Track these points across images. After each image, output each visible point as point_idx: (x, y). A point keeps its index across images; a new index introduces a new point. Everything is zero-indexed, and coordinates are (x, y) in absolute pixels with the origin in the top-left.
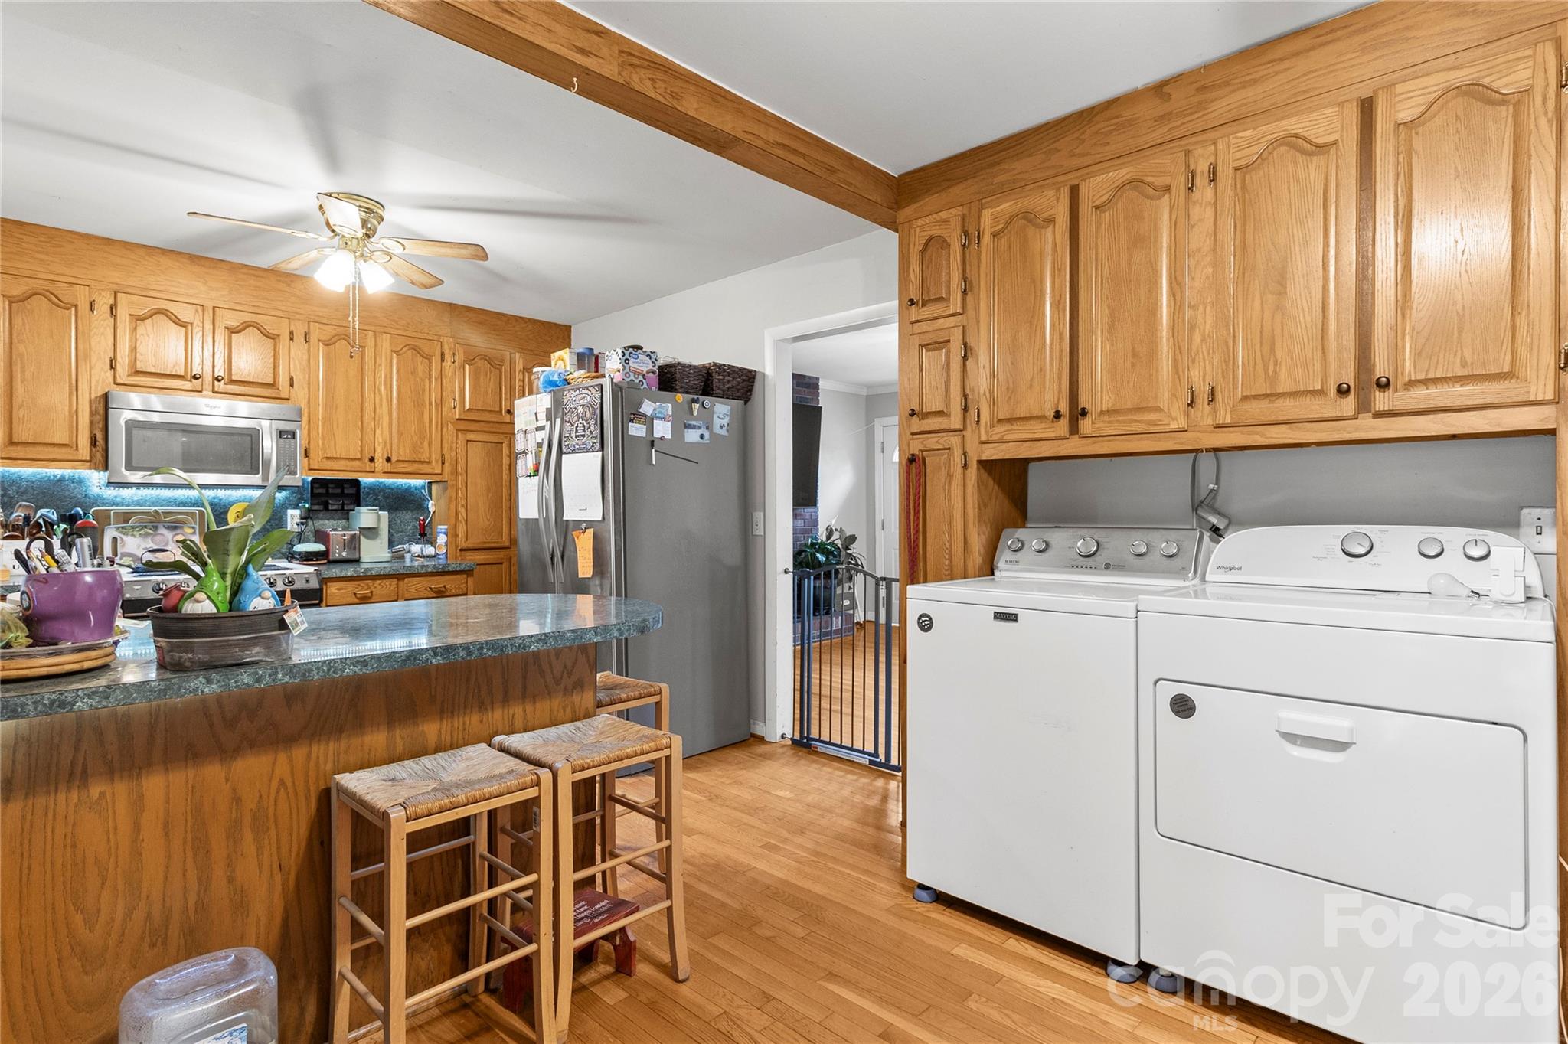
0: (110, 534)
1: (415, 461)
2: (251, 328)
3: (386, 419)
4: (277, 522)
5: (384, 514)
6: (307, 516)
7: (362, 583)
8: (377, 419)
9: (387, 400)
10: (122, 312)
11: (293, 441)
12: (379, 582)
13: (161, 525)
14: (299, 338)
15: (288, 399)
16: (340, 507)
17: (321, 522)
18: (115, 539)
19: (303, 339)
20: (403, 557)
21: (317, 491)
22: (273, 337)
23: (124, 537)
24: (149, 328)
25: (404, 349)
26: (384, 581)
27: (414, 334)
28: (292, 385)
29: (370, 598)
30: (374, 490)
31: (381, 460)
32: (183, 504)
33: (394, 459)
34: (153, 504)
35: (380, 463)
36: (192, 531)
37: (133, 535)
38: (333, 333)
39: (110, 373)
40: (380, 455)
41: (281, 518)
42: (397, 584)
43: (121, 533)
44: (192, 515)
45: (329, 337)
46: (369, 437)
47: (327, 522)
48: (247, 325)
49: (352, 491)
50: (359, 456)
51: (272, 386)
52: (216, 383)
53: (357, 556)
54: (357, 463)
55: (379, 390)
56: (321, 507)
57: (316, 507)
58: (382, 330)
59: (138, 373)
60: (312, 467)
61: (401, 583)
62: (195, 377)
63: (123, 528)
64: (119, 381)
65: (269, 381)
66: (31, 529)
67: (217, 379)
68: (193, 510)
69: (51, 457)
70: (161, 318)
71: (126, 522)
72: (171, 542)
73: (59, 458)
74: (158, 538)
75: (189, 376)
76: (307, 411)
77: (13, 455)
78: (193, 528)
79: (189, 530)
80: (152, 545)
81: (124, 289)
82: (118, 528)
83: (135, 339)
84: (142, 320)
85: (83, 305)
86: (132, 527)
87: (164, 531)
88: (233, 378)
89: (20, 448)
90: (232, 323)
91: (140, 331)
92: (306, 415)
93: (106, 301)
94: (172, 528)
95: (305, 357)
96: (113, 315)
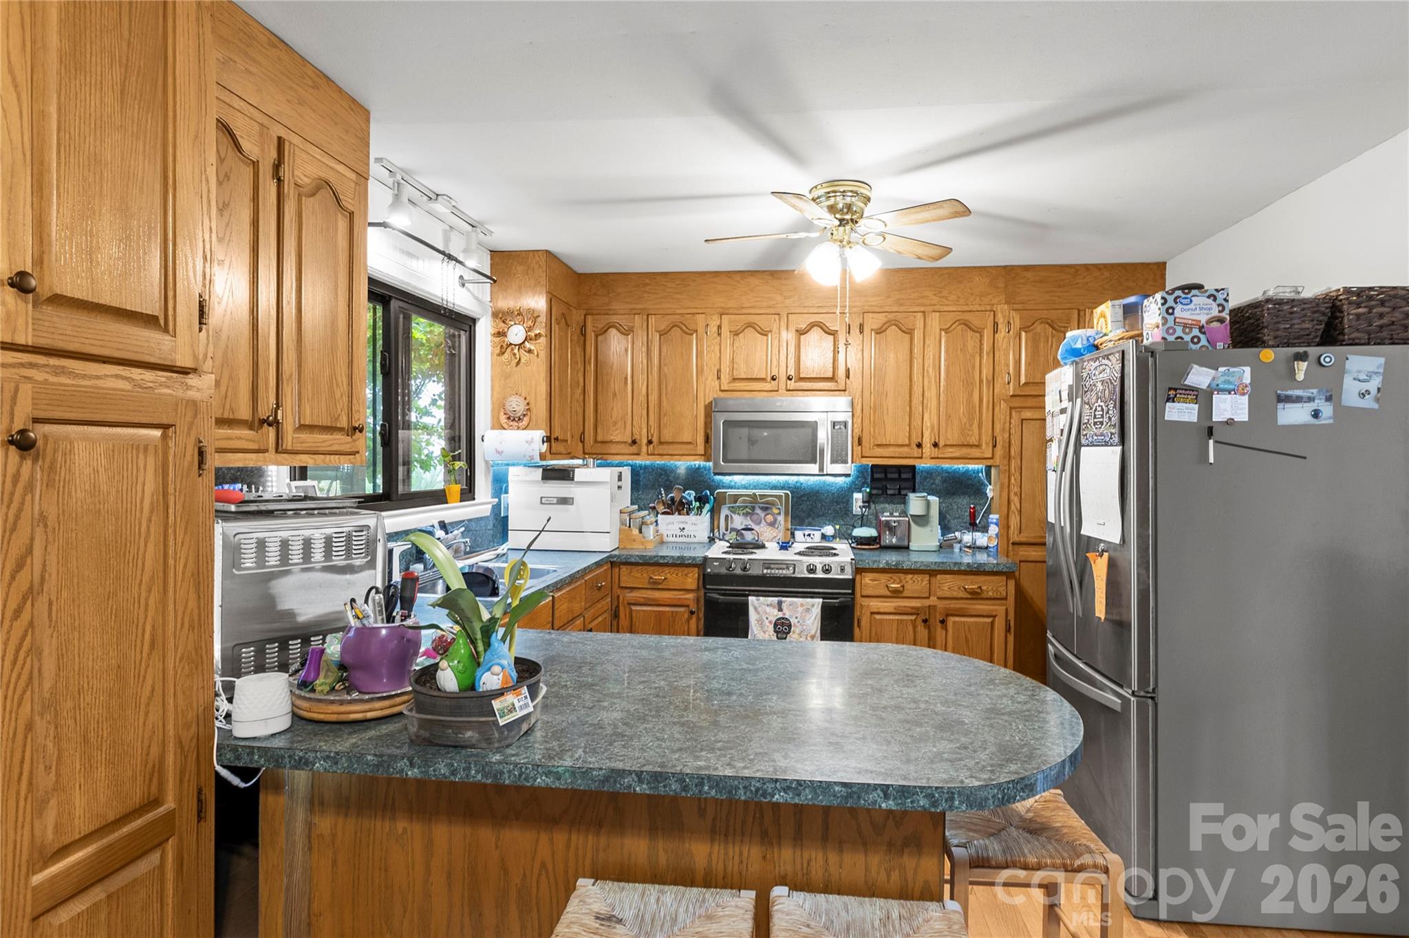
0: (725, 511)
1: (963, 445)
2: (815, 328)
3: (934, 402)
4: (844, 505)
5: (934, 500)
6: (869, 500)
7: (895, 576)
8: (925, 402)
9: (936, 382)
10: (725, 330)
11: (844, 430)
12: (910, 576)
13: (757, 506)
14: (855, 330)
15: (845, 391)
16: (897, 492)
17: (882, 506)
18: (727, 517)
19: (858, 331)
20: (951, 547)
21: (876, 476)
22: (833, 333)
23: (733, 515)
24: (742, 341)
25: (954, 326)
26: (916, 576)
27: (965, 308)
28: (848, 377)
29: (901, 592)
30: (931, 474)
31: (928, 445)
32: (775, 487)
33: (941, 444)
34: (755, 488)
35: (927, 449)
36: (778, 511)
37: (739, 514)
38: (885, 320)
39: (717, 382)
40: (928, 440)
41: (848, 501)
42: (929, 580)
43: (731, 511)
44: (779, 497)
45: (879, 326)
46: (917, 422)
47: (887, 505)
48: (813, 325)
49: (909, 476)
50: (907, 442)
51: (832, 379)
52: (789, 382)
53: (906, 543)
54: (906, 449)
55: (928, 372)
56: (880, 492)
57: (874, 492)
58: (931, 308)
59: (735, 379)
60: (864, 455)
61: (933, 579)
62: (773, 379)
63: (732, 507)
64: (723, 388)
65: (830, 375)
66: (678, 507)
67: (789, 378)
68: (781, 493)
69: (681, 453)
70: (750, 331)
71: (735, 502)
72: (763, 521)
73: (686, 453)
74: (755, 517)
75: (769, 379)
76: (860, 400)
77: (661, 452)
78: (779, 509)
79: (776, 511)
80: (750, 523)
81: (726, 311)
82: (729, 507)
83: (734, 352)
84: (738, 335)
85: (701, 330)
86: (738, 507)
87: (758, 511)
88: (801, 376)
89: (665, 446)
90: (801, 326)
91: (737, 344)
92: (860, 404)
93: (715, 323)
94: (765, 509)
95: (860, 347)
96: (719, 334)
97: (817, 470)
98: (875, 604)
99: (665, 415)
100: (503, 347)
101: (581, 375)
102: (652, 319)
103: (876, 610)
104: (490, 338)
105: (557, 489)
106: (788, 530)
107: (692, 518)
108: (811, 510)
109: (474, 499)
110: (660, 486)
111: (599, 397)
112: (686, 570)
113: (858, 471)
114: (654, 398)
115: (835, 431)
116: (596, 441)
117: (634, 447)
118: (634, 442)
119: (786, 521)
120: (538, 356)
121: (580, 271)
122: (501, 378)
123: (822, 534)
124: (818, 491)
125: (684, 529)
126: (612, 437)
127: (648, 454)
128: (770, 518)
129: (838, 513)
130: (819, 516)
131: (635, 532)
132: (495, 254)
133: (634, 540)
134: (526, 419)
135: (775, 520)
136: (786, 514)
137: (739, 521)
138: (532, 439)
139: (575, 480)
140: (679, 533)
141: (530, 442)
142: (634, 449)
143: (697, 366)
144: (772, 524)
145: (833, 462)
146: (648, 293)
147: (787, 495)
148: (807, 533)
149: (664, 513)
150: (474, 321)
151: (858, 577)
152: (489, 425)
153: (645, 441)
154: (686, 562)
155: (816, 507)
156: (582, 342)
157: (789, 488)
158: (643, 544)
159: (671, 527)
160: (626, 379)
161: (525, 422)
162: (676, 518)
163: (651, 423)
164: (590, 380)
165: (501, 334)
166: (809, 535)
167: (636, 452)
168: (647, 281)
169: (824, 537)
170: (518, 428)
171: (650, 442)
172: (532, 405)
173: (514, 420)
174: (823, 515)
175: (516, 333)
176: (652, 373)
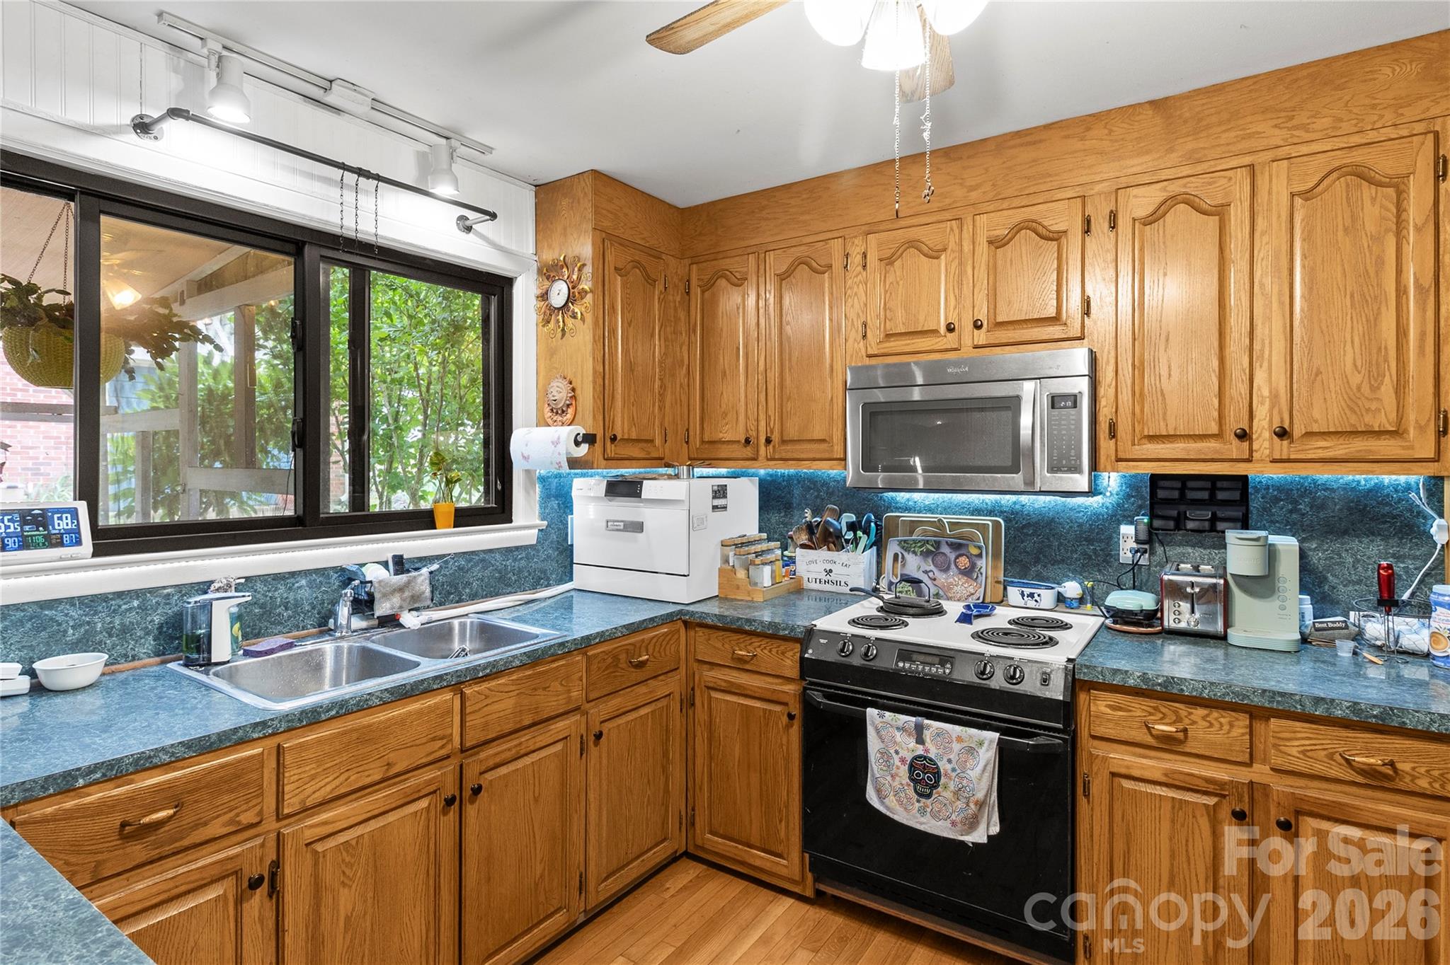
0: (893, 548)
1: (1354, 433)
2: (1023, 232)
3: (1279, 346)
4: (1103, 545)
6: (1149, 540)
7: (1165, 707)
8: (1257, 347)
9: (1281, 303)
10: (872, 258)
11: (1073, 411)
12: (1201, 712)
13: (944, 540)
14: (1100, 225)
15: (1081, 338)
16: (1204, 525)
17: (1175, 552)
18: (896, 556)
19: (1106, 225)
21: (1161, 494)
22: (1056, 237)
23: (906, 554)
24: (898, 272)
25: (1326, 181)
26: (1215, 714)
27: (1357, 139)
28: (1087, 311)
29: (1181, 742)
31: (1266, 434)
32: (977, 511)
33: (1298, 431)
34: (944, 512)
35: (1263, 441)
36: (977, 552)
37: (914, 552)
38: (1165, 195)
39: (862, 344)
40: (1265, 424)
41: (1110, 538)
42: (1250, 726)
43: (903, 548)
44: (983, 528)
45: (1151, 209)
46: (1238, 387)
48: (1018, 229)
49: (1233, 495)
50: (1214, 429)
51: (1056, 320)
52: (976, 331)
53: (1220, 629)
54: (1212, 445)
55: (1262, 285)
56: (1170, 524)
57: (1162, 524)
58: (1269, 155)
59: (888, 336)
60: (1121, 455)
61: (1261, 727)
62: (950, 329)
63: (905, 541)
64: (870, 352)
65: (1052, 312)
66: (828, 538)
67: (977, 326)
68: (987, 520)
69: (811, 456)
70: (912, 257)
71: (911, 533)
72: (953, 566)
73: (818, 456)
74: (940, 559)
75: (943, 330)
76: (1113, 354)
77: (784, 455)
78: (980, 548)
79: (974, 551)
80: (932, 567)
81: (875, 229)
82: (900, 542)
83: (886, 292)
84: (891, 263)
85: (837, 264)
86: (915, 542)
87: (945, 549)
88: (999, 319)
89: (789, 447)
90: (997, 233)
91: (890, 279)
92: (1112, 361)
93: (858, 250)
94: (956, 547)
95: (1111, 256)
96: (864, 267)
97: (1026, 484)
98: (1121, 758)
99: (789, 399)
100: (549, 313)
102: (771, 257)
103: (1123, 771)
104: (533, 301)
105: (624, 509)
106: (998, 582)
107: (841, 556)
108: (1040, 551)
109: (511, 521)
110: (807, 506)
111: (706, 379)
112: (784, 646)
113: (1130, 486)
114: (774, 374)
115: (1056, 412)
116: (703, 442)
117: (748, 448)
118: (747, 441)
119: (995, 568)
120: (583, 319)
121: (682, 204)
122: (548, 355)
123: (1059, 593)
124: (1053, 520)
125: (831, 571)
126: (721, 435)
127: (768, 460)
128: (964, 561)
129: (1090, 558)
130: (1054, 563)
131: (741, 574)
132: (539, 187)
133: (738, 587)
134: (571, 411)
135: (973, 566)
136: (996, 556)
137: (914, 565)
138: (559, 438)
139: (643, 496)
140: (823, 576)
141: (556, 443)
142: (748, 452)
143: (831, 320)
144: (968, 572)
145: (1053, 469)
146: (767, 219)
147: (996, 524)
148: (1027, 591)
149: (803, 546)
150: (508, 282)
151: (1082, 697)
152: (533, 417)
153: (763, 439)
154: (781, 633)
155: (1050, 546)
156: (686, 303)
157: (1001, 513)
158: (749, 593)
159: (812, 567)
160: (738, 349)
161: (569, 416)
162: (823, 554)
163: (771, 413)
164: (695, 355)
165: (544, 296)
166: (1032, 595)
167: (750, 455)
168: (765, 203)
169: (1060, 599)
170: (563, 424)
171: (768, 441)
172: (578, 392)
173: (557, 413)
174: (1063, 560)
175: (559, 292)
176: (770, 338)
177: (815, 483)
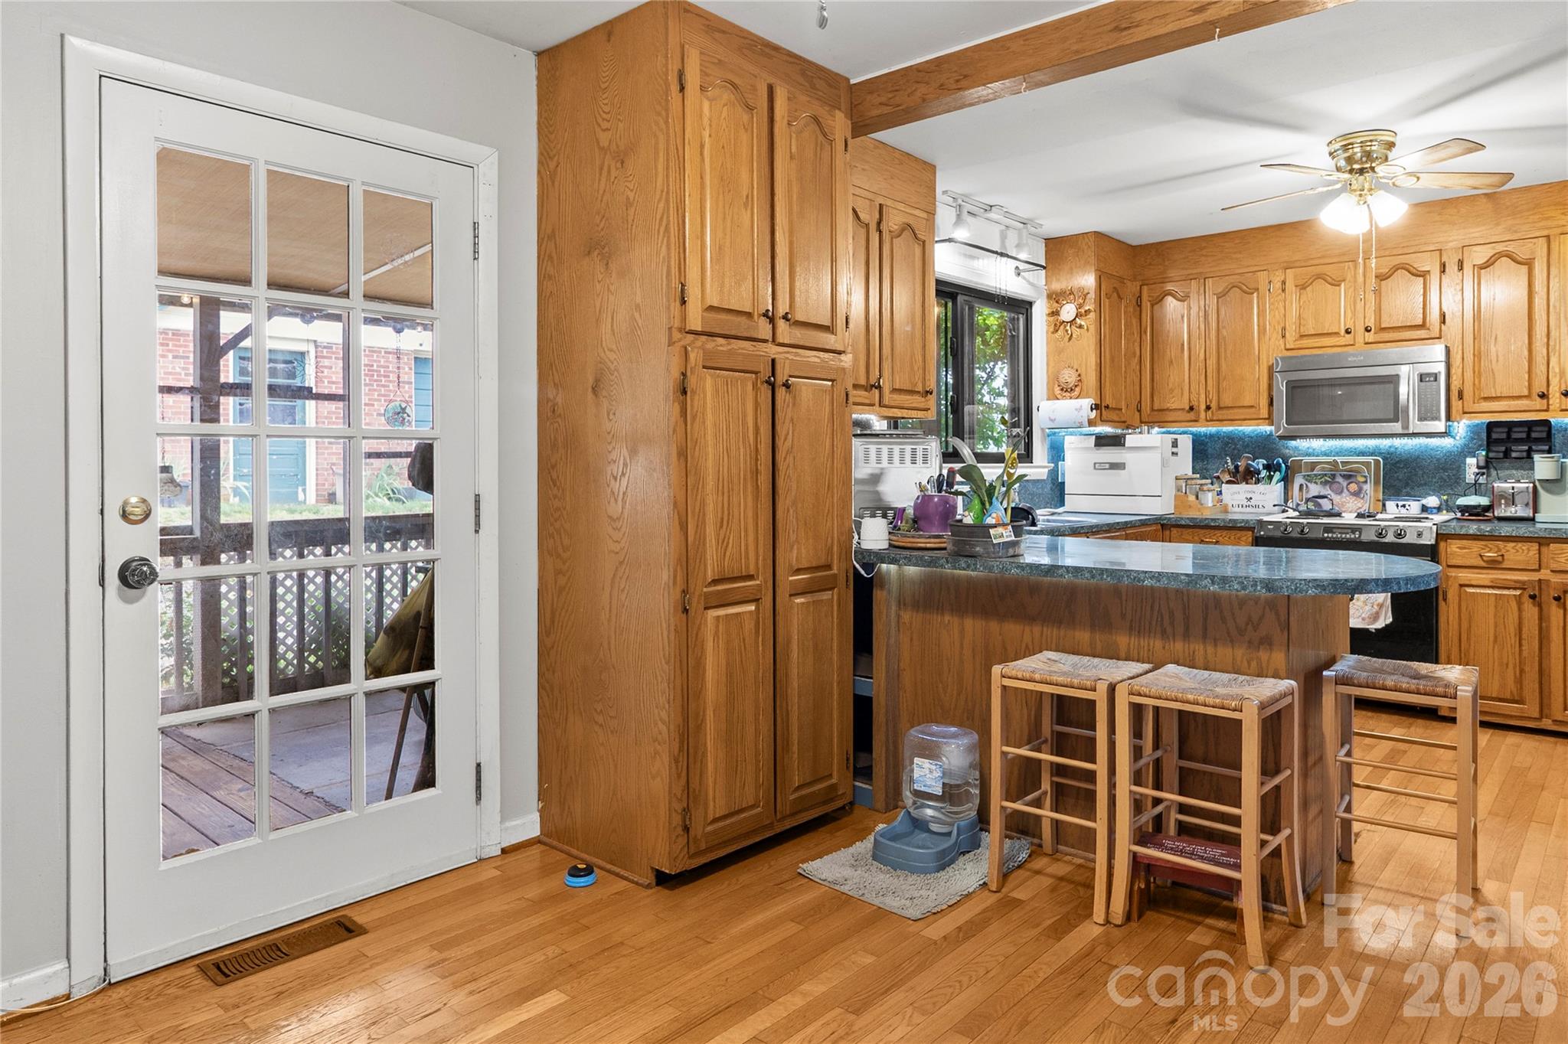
0: (1299, 480)
2: (1399, 271)
3: (1564, 342)
4: (1454, 472)
6: (1486, 466)
7: (1491, 544)
8: (1551, 343)
9: (1565, 318)
10: (1290, 285)
11: (1435, 383)
12: (1512, 544)
13: (1338, 473)
14: (1452, 268)
15: (1440, 338)
16: (1524, 454)
17: (1504, 471)
18: (1301, 486)
19: (1456, 268)
21: (1494, 435)
22: (1424, 275)
23: (1309, 484)
24: (1310, 295)
26: (1520, 545)
28: (1443, 321)
29: (1500, 563)
31: (1557, 395)
32: (1362, 454)
34: (1337, 454)
35: (1555, 399)
36: (1363, 479)
37: (1316, 483)
38: (1495, 251)
39: (1281, 342)
40: (1557, 388)
41: (1460, 467)
42: (1539, 550)
43: (1307, 480)
44: (1367, 465)
45: (1485, 260)
46: (1540, 368)
47: (1511, 470)
48: (1397, 268)
49: (1542, 433)
50: (1526, 392)
51: (1422, 326)
52: (1366, 333)
53: (1529, 515)
54: (1525, 402)
55: (1554, 308)
56: (1499, 455)
57: (1492, 455)
58: (1558, 231)
59: (1302, 336)
60: (1466, 410)
62: (1348, 332)
63: (1308, 476)
64: (1288, 347)
65: (1420, 322)
66: (1249, 476)
67: (1368, 330)
68: (1370, 459)
69: (1243, 417)
70: (1320, 285)
71: (1312, 470)
72: (1345, 490)
73: (1248, 417)
74: (1335, 486)
75: (1343, 332)
76: (1460, 347)
77: (1220, 417)
78: (1365, 477)
79: (1362, 479)
80: (1330, 492)
81: (1292, 265)
82: (1304, 476)
83: (1300, 307)
84: (1305, 288)
85: (1263, 286)
86: (1315, 475)
87: (1339, 479)
88: (1383, 326)
89: (1225, 412)
90: (1381, 271)
91: (1303, 298)
92: (1460, 352)
93: (1278, 279)
94: (1347, 477)
95: (1459, 287)
96: (1284, 290)
97: (1403, 428)
98: (1465, 576)
99: (1225, 378)
100: (1057, 324)
101: (1137, 344)
102: (1209, 282)
103: (1467, 583)
104: (1045, 318)
105: (1110, 454)
106: (1379, 500)
107: (1260, 487)
108: (1409, 478)
109: (1031, 463)
110: (1227, 455)
111: (1156, 366)
112: (1239, 534)
113: (1472, 432)
114: (1212, 363)
115: (1423, 384)
116: (1152, 410)
117: (1192, 413)
118: (1191, 408)
119: (1376, 491)
120: (1088, 330)
121: (1135, 243)
122: (1055, 353)
123: (1423, 505)
124: (1418, 457)
125: (1251, 498)
126: (1169, 405)
127: (1207, 421)
128: (1353, 487)
129: (1445, 480)
130: (1421, 485)
131: (1192, 498)
132: (1048, 241)
133: (1190, 507)
134: (1078, 389)
135: (1361, 489)
136: (1377, 483)
137: (1315, 489)
138: (1082, 407)
139: (1126, 446)
140: (1245, 503)
141: (1079, 409)
142: (1192, 416)
143: (1259, 326)
144: (1356, 494)
145: (1421, 419)
146: (1206, 256)
147: (1377, 462)
148: (1401, 503)
149: (1229, 482)
150: (1030, 304)
151: (1442, 545)
152: (1045, 397)
153: (1203, 407)
154: (1239, 525)
155: (1416, 475)
156: (1138, 313)
157: (1380, 454)
158: (1199, 510)
159: (1236, 496)
160: (1183, 345)
161: (1076, 393)
162: (1243, 487)
163: (1209, 388)
164: (1146, 349)
165: (1055, 313)
166: (1404, 506)
167: (1193, 418)
168: (1204, 244)
169: (1424, 509)
170: (1071, 398)
171: (1208, 408)
172: (1083, 377)
173: (1067, 391)
174: (1425, 484)
175: (1068, 312)
176: (1209, 338)
177: (1233, 439)
